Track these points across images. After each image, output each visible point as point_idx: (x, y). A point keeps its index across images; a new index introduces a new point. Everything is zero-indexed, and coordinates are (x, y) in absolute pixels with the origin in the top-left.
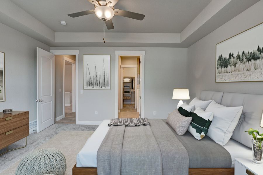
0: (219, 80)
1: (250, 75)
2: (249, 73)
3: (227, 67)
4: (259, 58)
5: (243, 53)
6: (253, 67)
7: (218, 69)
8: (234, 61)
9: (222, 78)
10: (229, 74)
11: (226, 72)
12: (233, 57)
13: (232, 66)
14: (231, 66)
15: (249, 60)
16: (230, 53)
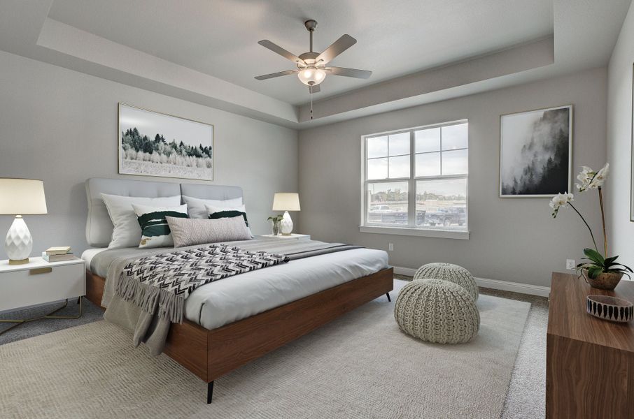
0: (131, 170)
1: (191, 172)
2: (189, 169)
3: (151, 153)
4: (201, 156)
5: (182, 144)
6: (195, 164)
7: (124, 149)
8: (165, 149)
9: (137, 168)
10: (154, 164)
11: (149, 161)
12: (163, 141)
13: (162, 155)
14: (160, 154)
15: (190, 155)
16: (158, 135)
